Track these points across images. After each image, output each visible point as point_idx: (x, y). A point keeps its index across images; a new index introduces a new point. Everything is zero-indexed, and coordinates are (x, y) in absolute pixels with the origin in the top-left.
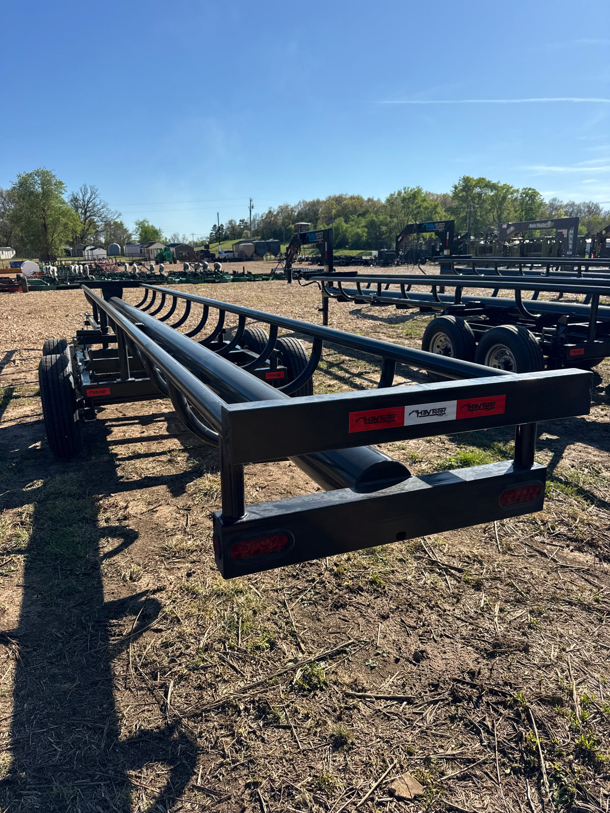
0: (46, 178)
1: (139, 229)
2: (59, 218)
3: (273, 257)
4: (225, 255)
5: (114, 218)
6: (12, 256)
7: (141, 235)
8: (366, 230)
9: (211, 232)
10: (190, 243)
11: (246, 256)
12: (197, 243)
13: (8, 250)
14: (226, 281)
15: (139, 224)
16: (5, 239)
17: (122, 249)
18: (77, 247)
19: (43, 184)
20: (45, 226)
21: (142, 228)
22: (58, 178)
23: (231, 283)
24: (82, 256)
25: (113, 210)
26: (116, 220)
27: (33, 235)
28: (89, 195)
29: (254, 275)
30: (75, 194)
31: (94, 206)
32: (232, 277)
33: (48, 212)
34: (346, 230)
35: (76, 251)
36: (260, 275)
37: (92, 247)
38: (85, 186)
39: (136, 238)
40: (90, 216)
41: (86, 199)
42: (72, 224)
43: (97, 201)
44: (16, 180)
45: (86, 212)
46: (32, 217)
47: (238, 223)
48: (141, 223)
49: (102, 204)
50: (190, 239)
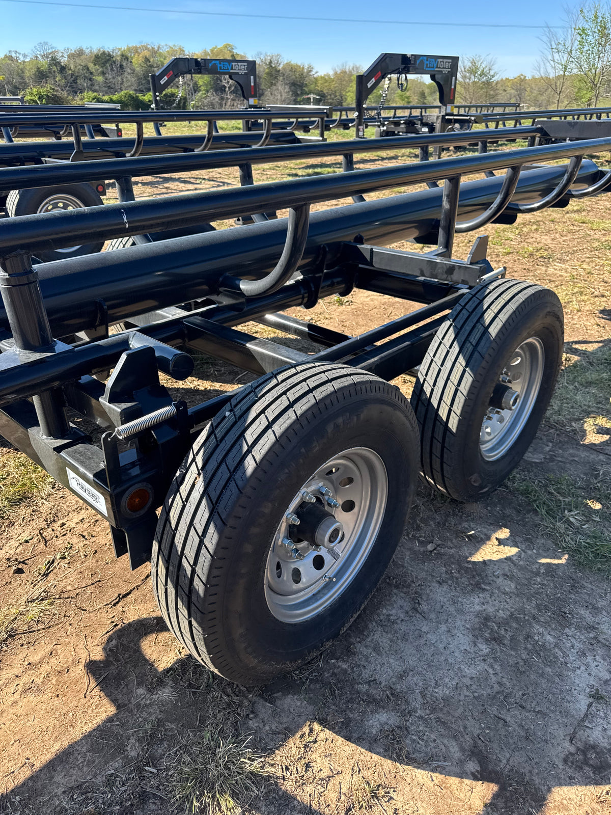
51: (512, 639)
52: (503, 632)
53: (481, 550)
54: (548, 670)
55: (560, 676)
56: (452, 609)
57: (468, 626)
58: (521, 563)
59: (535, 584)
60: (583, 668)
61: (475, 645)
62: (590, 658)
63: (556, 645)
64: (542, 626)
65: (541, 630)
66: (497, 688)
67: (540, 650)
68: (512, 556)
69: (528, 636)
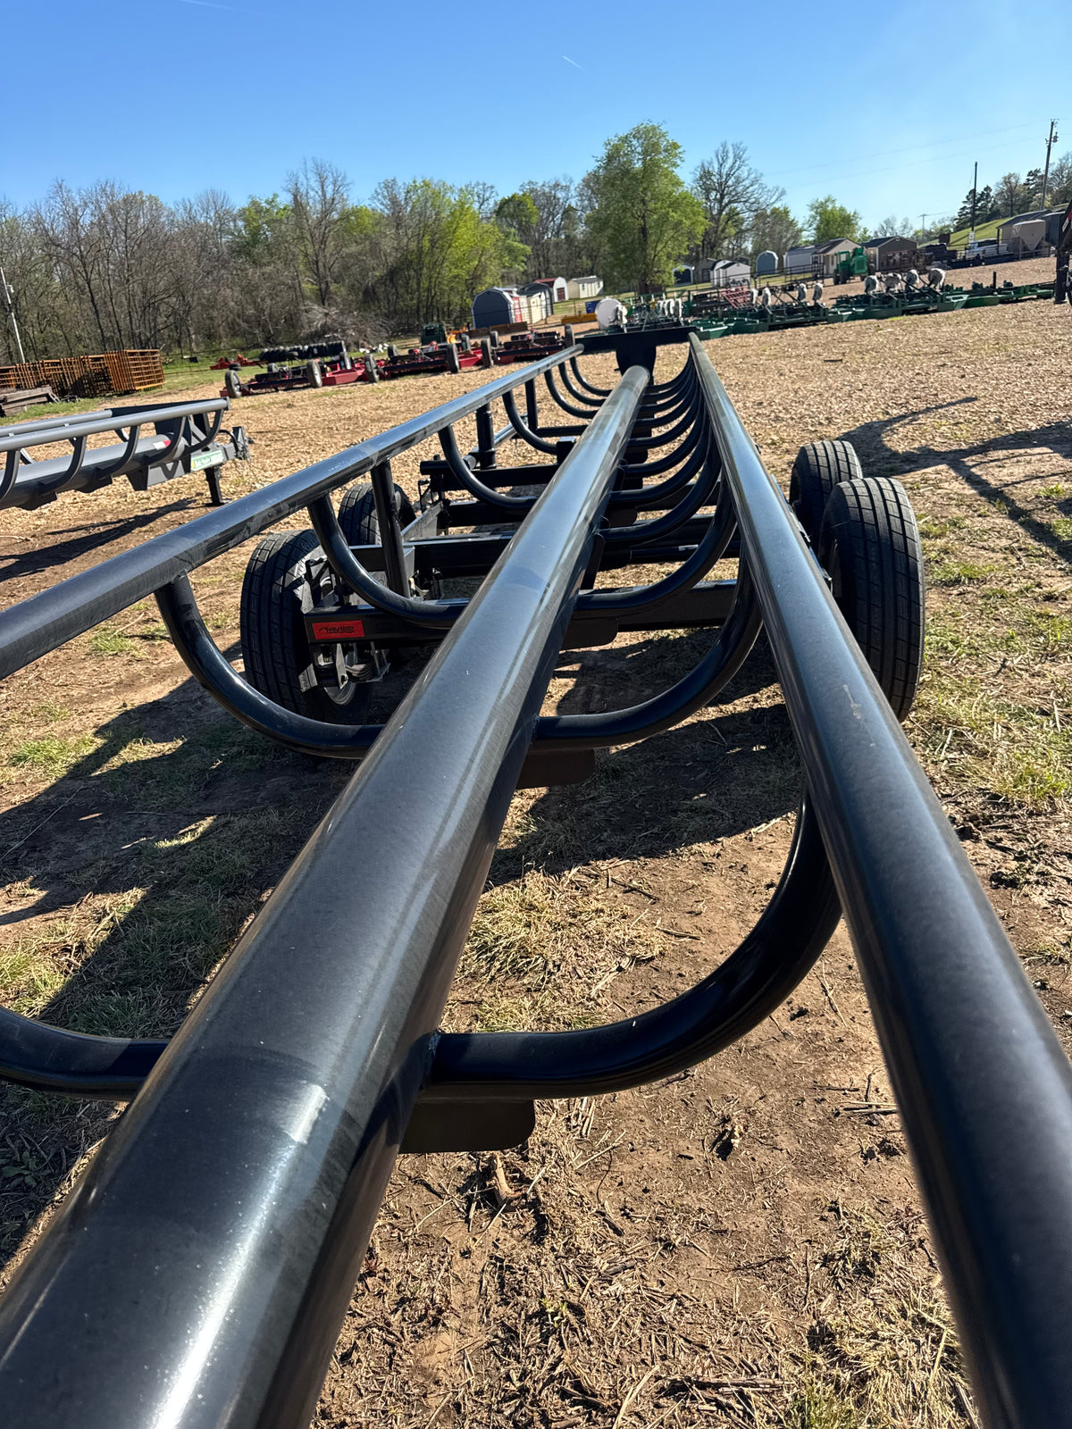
0: (651, 141)
1: (814, 218)
2: (668, 213)
4: (978, 250)
5: (772, 201)
6: (598, 291)
7: (818, 229)
9: (963, 205)
10: (916, 233)
11: (1025, 249)
12: (931, 233)
13: (591, 282)
14: (951, 307)
15: (817, 208)
16: (590, 263)
17: (781, 259)
18: (703, 265)
19: (645, 153)
20: (644, 230)
21: (821, 214)
22: (671, 138)
23: (961, 311)
24: (709, 281)
25: (770, 187)
26: (776, 205)
27: (624, 251)
28: (730, 161)
29: (1017, 290)
30: (706, 165)
31: (738, 182)
32: (965, 297)
33: (651, 205)
35: (700, 273)
36: (1032, 288)
37: (728, 262)
38: (724, 146)
39: (808, 235)
40: (730, 202)
41: (724, 171)
42: (688, 223)
43: (743, 172)
44: (602, 152)
45: (722, 196)
46: (625, 217)
47: (1023, 180)
48: (823, 205)
49: (753, 176)
50: (918, 227)
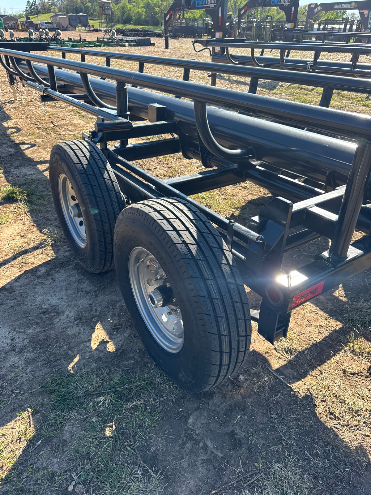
3: (84, 28)
8: (145, 10)
29: (89, 42)
34: (130, 10)
51: (41, 318)
52: (47, 316)
53: (103, 331)
54: (18, 323)
55: (12, 326)
56: (73, 303)
57: (60, 306)
58: (82, 345)
59: (64, 343)
60: (7, 336)
61: (49, 305)
62: (8, 341)
63: (24, 332)
64: (38, 332)
65: (36, 330)
66: (26, 303)
67: (28, 325)
68: (90, 344)
69: (37, 324)
